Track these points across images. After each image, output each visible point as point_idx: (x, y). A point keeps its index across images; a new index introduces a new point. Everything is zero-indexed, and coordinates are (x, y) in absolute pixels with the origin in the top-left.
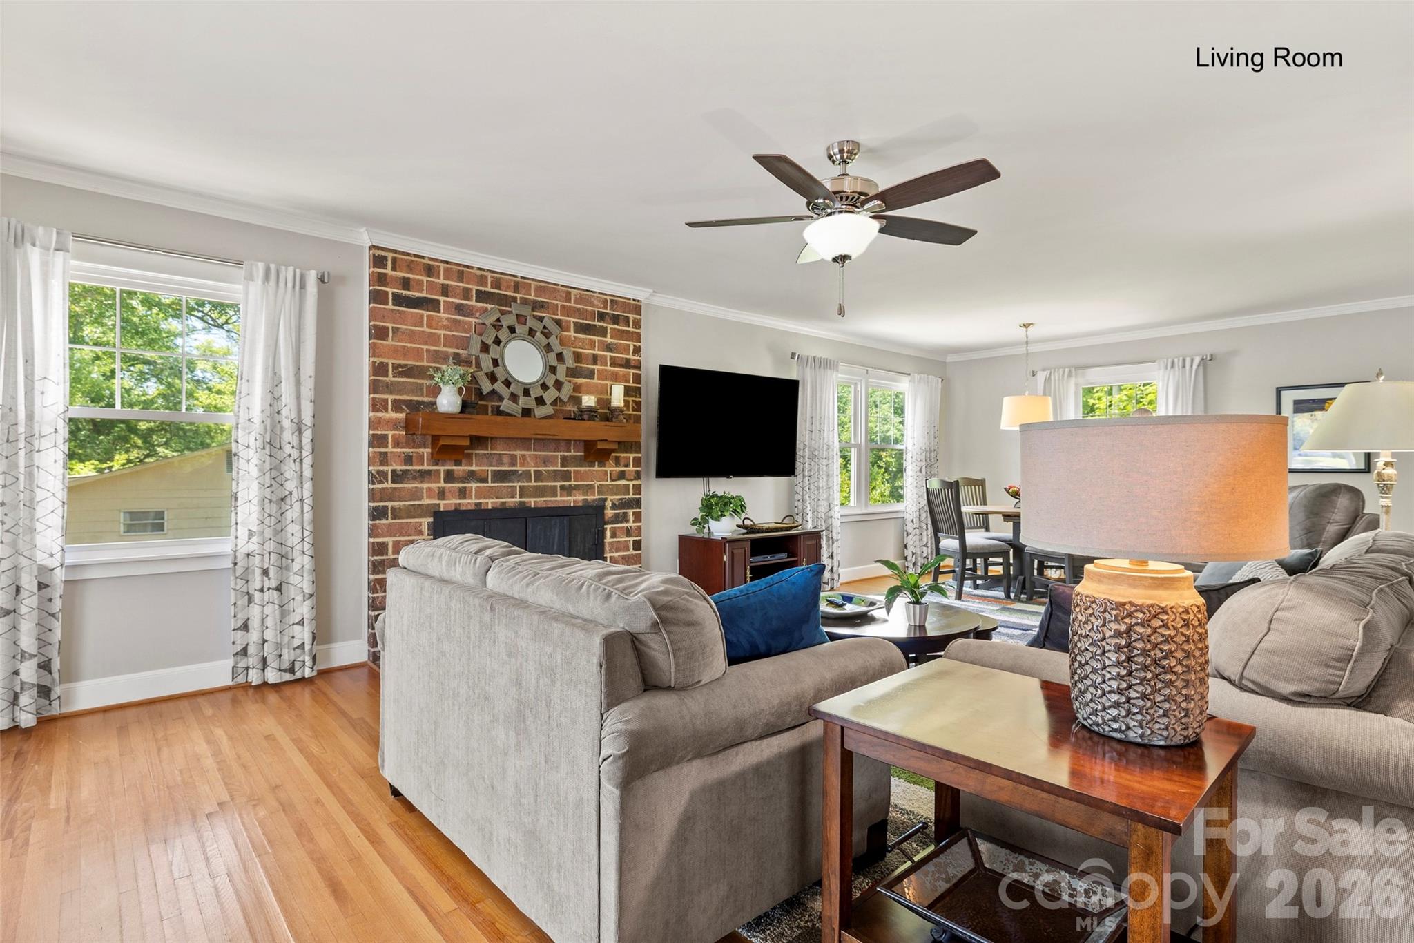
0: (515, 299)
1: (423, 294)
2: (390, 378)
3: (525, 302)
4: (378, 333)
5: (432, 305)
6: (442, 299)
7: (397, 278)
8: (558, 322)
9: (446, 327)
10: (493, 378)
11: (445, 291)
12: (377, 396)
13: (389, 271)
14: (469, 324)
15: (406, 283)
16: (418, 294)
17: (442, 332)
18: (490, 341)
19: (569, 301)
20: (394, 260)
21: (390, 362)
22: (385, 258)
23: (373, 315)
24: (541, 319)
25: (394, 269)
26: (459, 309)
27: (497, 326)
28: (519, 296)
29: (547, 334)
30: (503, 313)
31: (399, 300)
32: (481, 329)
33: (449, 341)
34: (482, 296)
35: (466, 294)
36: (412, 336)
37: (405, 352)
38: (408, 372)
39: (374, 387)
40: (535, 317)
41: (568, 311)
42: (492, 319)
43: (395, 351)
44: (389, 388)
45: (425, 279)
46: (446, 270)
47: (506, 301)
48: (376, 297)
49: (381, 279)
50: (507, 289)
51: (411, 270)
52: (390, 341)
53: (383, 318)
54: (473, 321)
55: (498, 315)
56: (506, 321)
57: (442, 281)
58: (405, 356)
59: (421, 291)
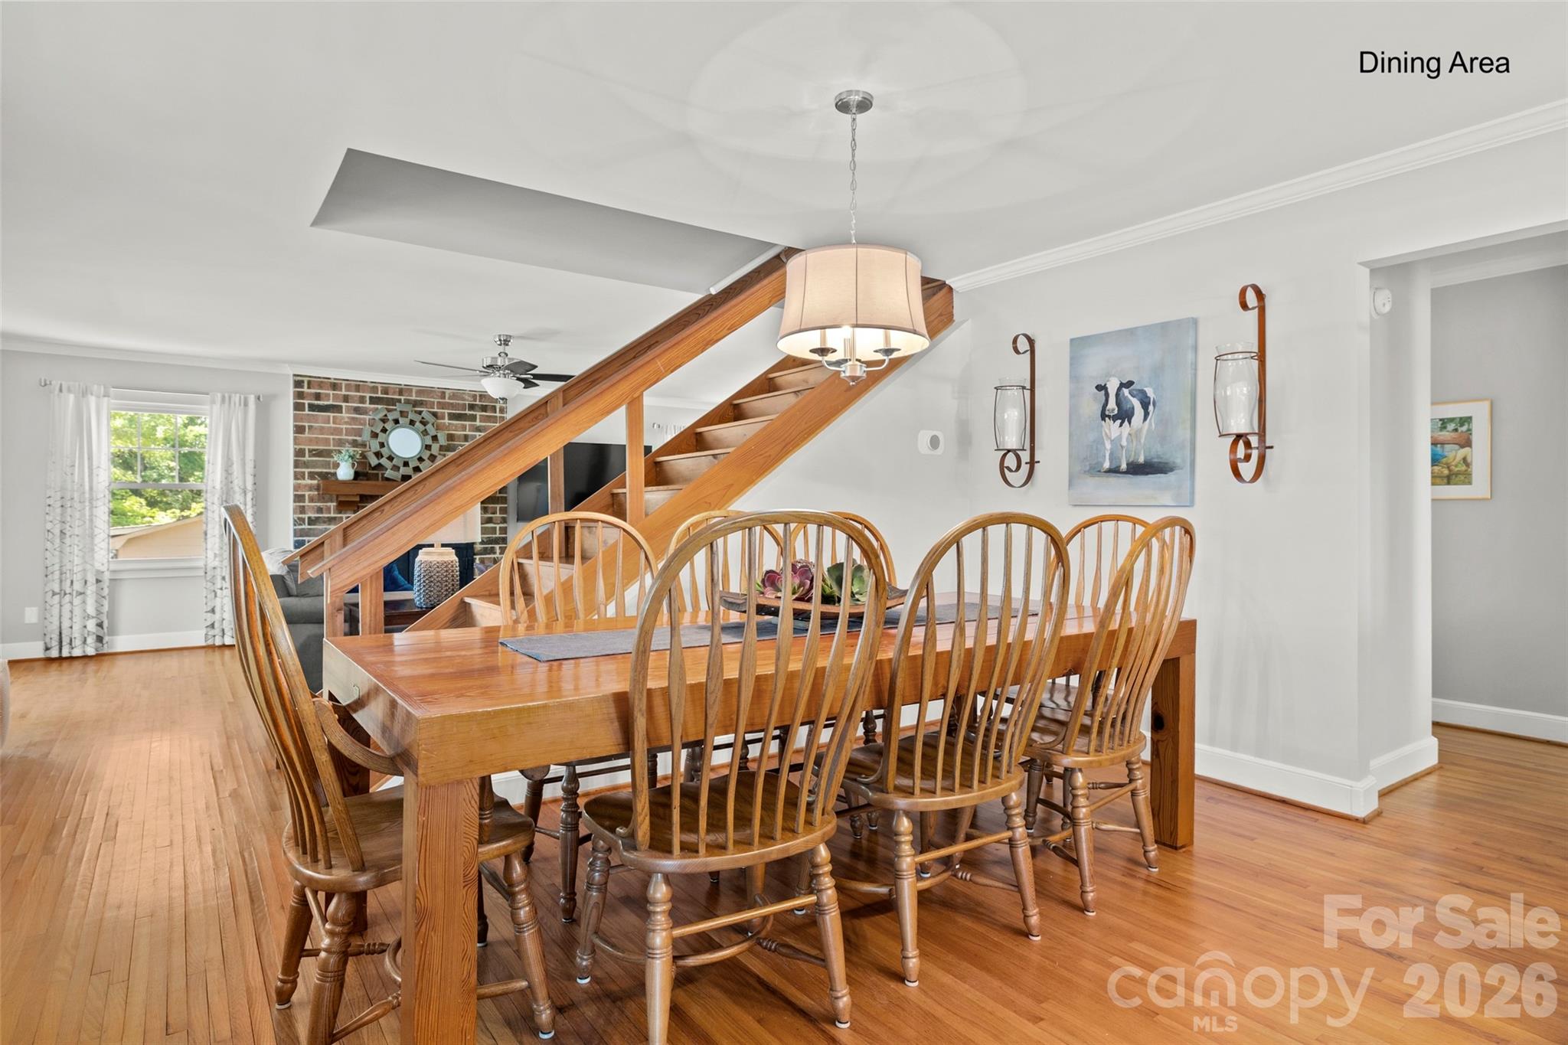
0: (399, 401)
1: (330, 402)
2: (307, 458)
3: (407, 402)
4: (299, 430)
5: (337, 409)
6: (344, 404)
7: (311, 394)
8: (435, 415)
9: (346, 423)
10: (378, 455)
11: (346, 399)
12: (297, 470)
13: (305, 390)
14: (365, 419)
15: (318, 397)
16: (326, 403)
17: (344, 426)
18: (378, 431)
19: (444, 398)
20: (309, 383)
21: (307, 448)
22: (303, 382)
23: (296, 418)
24: (420, 413)
25: (309, 388)
26: (357, 410)
27: (384, 420)
28: (402, 398)
29: (424, 423)
30: (389, 411)
31: (312, 407)
32: (372, 423)
33: (349, 432)
34: (373, 400)
35: (362, 400)
36: (322, 430)
37: (317, 441)
38: (320, 453)
39: (297, 465)
40: (416, 412)
41: (442, 406)
42: (381, 415)
43: (310, 441)
44: (306, 465)
45: (331, 392)
46: (346, 385)
47: (393, 402)
48: (298, 407)
49: (300, 395)
50: (394, 393)
51: (321, 387)
52: (307, 434)
53: (302, 420)
54: (368, 417)
55: (385, 412)
56: (391, 416)
57: (344, 392)
58: (317, 443)
59: (329, 400)
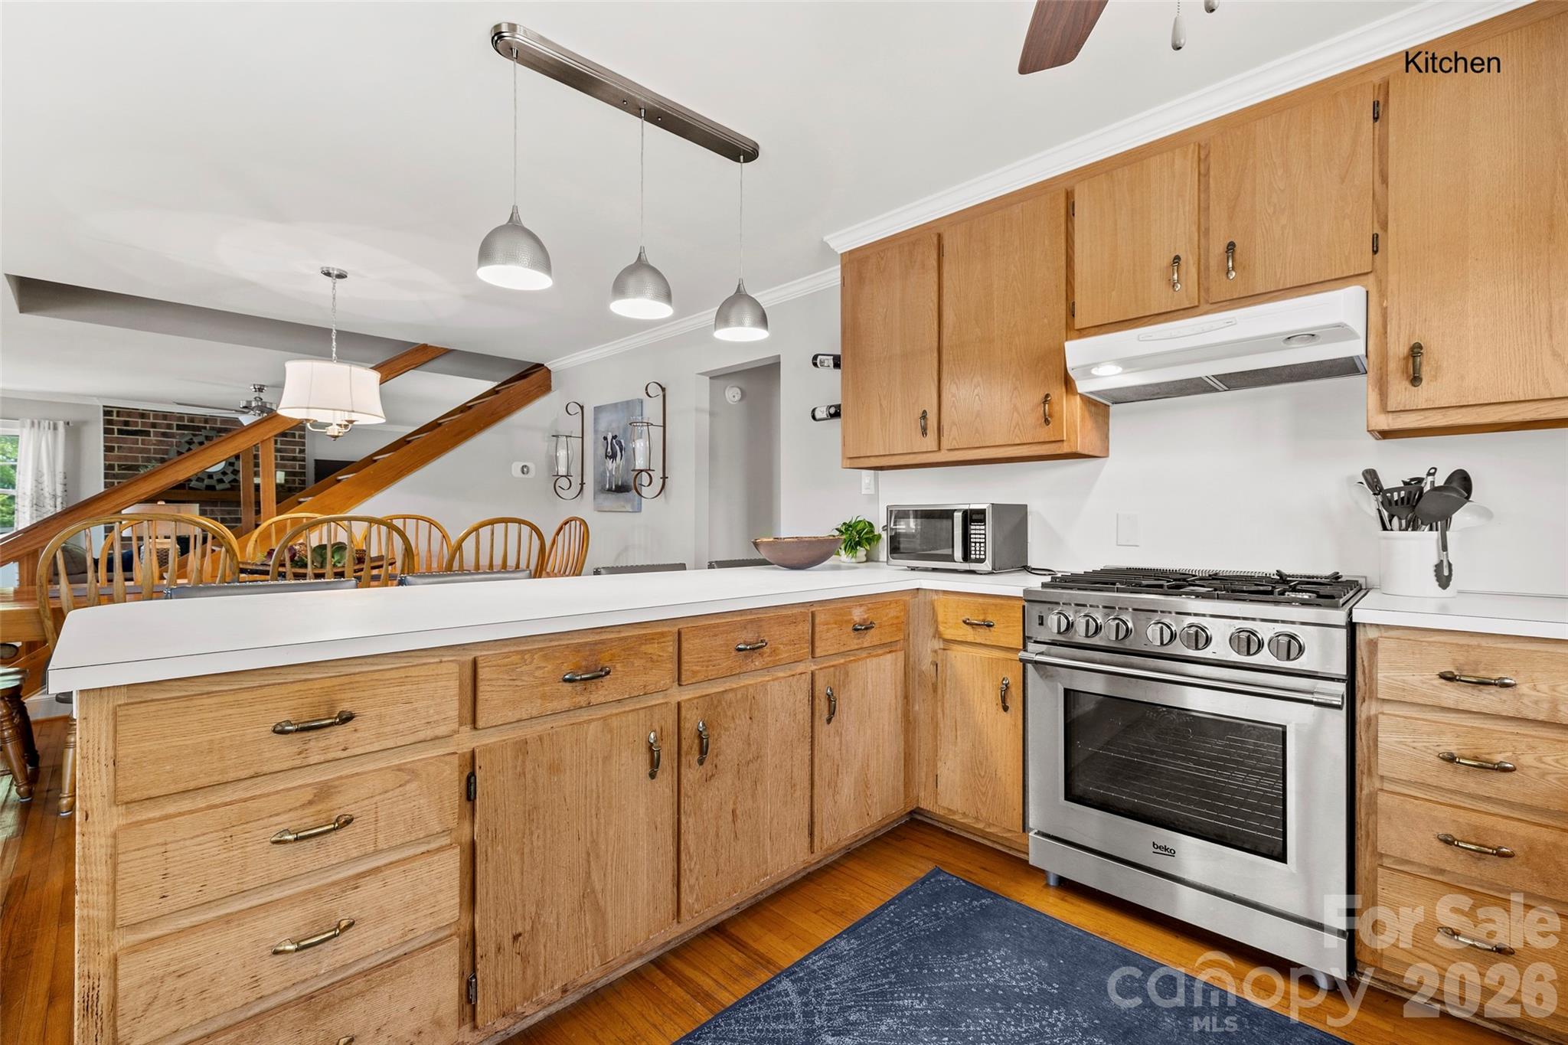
0: (205, 428)
1: (139, 428)
2: (116, 471)
3: (212, 429)
4: (108, 449)
5: (147, 433)
6: (152, 430)
7: (120, 421)
9: (155, 445)
11: (154, 426)
12: (107, 481)
13: (115, 418)
14: (172, 442)
15: (126, 423)
16: (134, 428)
17: (152, 447)
20: (118, 412)
21: (116, 463)
22: (112, 411)
23: (106, 440)
25: (118, 416)
26: (164, 435)
27: (190, 443)
28: (208, 426)
30: (194, 435)
31: (120, 432)
32: (178, 444)
33: (156, 451)
34: (179, 427)
35: (169, 426)
36: (131, 450)
37: (126, 458)
38: (129, 468)
39: (106, 476)
42: (187, 439)
43: (119, 458)
44: (115, 476)
45: (140, 420)
46: (154, 415)
47: (199, 428)
48: (107, 431)
49: (108, 422)
50: (200, 422)
51: (129, 416)
52: (116, 453)
53: (111, 441)
54: (174, 440)
55: (191, 437)
56: (196, 440)
57: (152, 420)
58: (126, 460)
59: (137, 426)
